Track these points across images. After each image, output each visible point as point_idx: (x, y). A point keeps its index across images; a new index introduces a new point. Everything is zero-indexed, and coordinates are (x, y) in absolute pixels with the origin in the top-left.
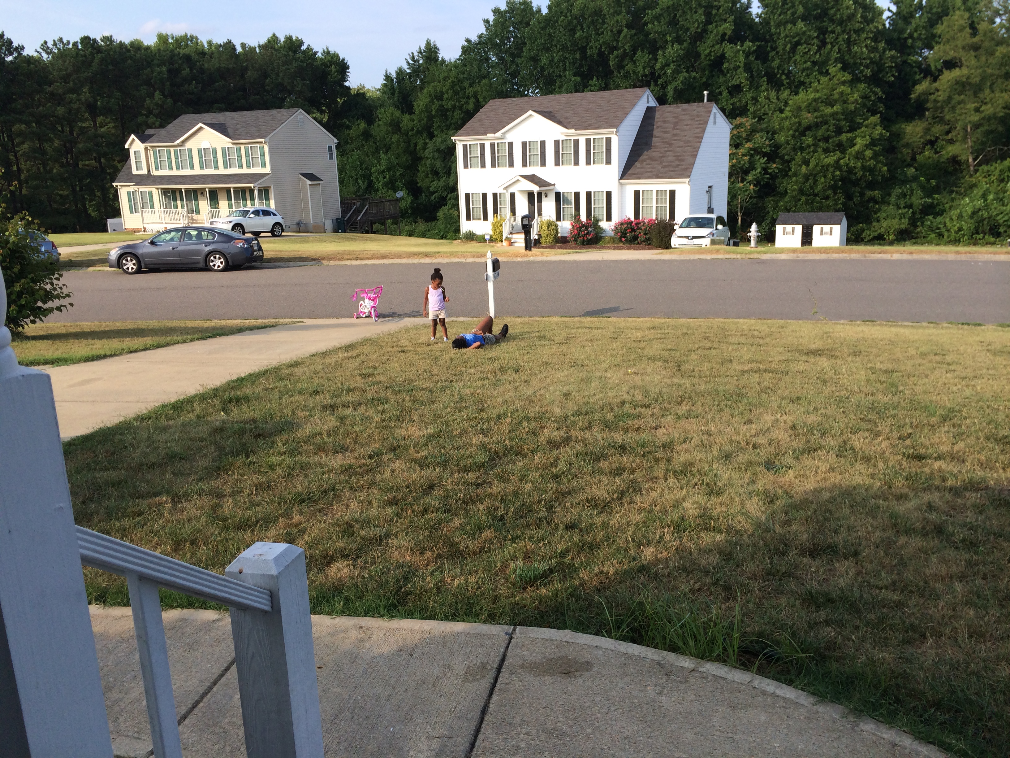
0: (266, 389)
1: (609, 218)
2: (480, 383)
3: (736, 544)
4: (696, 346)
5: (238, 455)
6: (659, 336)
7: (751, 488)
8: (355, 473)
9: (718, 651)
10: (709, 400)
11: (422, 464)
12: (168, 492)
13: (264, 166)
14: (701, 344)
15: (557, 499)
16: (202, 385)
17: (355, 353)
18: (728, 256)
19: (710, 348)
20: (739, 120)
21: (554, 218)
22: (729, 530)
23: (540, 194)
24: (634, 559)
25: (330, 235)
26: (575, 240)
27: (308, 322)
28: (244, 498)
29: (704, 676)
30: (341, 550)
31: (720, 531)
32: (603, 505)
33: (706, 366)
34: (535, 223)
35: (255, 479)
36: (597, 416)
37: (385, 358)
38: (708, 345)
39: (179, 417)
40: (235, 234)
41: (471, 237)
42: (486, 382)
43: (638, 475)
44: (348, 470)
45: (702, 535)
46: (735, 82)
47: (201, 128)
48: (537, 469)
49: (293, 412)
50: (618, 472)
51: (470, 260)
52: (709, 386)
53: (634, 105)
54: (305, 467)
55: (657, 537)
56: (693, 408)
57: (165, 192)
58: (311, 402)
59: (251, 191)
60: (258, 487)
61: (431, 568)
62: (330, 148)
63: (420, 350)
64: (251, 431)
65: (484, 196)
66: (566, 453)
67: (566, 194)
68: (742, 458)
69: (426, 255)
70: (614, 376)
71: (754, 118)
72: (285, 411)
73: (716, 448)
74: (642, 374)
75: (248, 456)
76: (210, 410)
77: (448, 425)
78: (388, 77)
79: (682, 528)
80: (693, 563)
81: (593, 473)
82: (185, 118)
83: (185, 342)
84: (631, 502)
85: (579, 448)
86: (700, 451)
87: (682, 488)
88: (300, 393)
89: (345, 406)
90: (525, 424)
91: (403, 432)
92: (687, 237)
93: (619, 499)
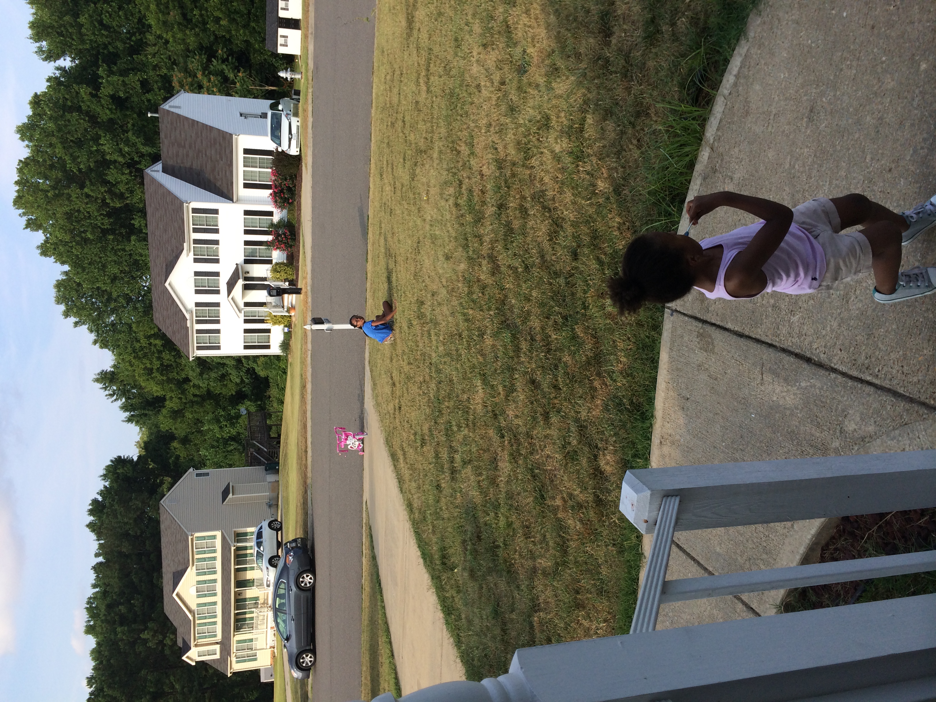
0: (434, 532)
1: (270, 214)
2: (433, 338)
3: (596, 105)
4: (401, 134)
5: (497, 556)
6: (390, 169)
7: (543, 89)
8: (518, 450)
9: (695, 125)
10: (456, 125)
11: (511, 390)
12: (529, 616)
13: (214, 537)
14: (399, 130)
15: (548, 268)
16: (428, 590)
17: (400, 453)
18: (310, 101)
19: (404, 121)
20: (175, 84)
21: (269, 266)
22: (583, 111)
23: (246, 279)
24: (608, 198)
25: (281, 477)
26: (291, 246)
27: (366, 496)
28: (538, 549)
29: (718, 139)
30: (589, 461)
31: (584, 119)
32: (555, 226)
33: (421, 126)
34: (273, 284)
35: (520, 539)
36: (468, 229)
37: (406, 425)
38: (400, 123)
39: (458, 609)
40: (281, 564)
41: (286, 345)
42: (432, 332)
43: (527, 193)
44: (514, 457)
45: (586, 135)
46: (138, 86)
47: (178, 595)
48: (519, 286)
49: (457, 507)
50: (523, 211)
51: (309, 346)
52: (442, 124)
53: (161, 186)
54: (510, 496)
55: (588, 177)
56: (463, 140)
57: (238, 628)
58: (447, 491)
59: (238, 549)
60: (527, 536)
61: (609, 382)
62: (198, 475)
63: (398, 393)
64: (473, 544)
65: (246, 331)
66: (504, 259)
67: (246, 254)
68: (514, 96)
69: (303, 387)
70: (430, 213)
71: (173, 69)
72: (456, 514)
73: (502, 119)
74: (428, 186)
75: (498, 547)
76: (453, 582)
77: (474, 367)
78: (129, 420)
79: (579, 154)
80: (613, 145)
81: (524, 235)
82: (168, 610)
83: (384, 607)
84: (553, 199)
85: (499, 247)
86: (506, 134)
87: (542, 153)
88: (438, 502)
89: (452, 460)
90: (475, 296)
91: (479, 407)
92: (290, 140)
93: (550, 210)
